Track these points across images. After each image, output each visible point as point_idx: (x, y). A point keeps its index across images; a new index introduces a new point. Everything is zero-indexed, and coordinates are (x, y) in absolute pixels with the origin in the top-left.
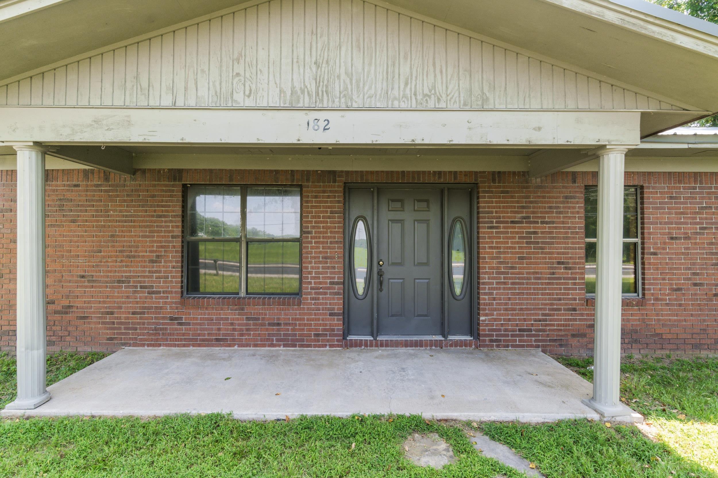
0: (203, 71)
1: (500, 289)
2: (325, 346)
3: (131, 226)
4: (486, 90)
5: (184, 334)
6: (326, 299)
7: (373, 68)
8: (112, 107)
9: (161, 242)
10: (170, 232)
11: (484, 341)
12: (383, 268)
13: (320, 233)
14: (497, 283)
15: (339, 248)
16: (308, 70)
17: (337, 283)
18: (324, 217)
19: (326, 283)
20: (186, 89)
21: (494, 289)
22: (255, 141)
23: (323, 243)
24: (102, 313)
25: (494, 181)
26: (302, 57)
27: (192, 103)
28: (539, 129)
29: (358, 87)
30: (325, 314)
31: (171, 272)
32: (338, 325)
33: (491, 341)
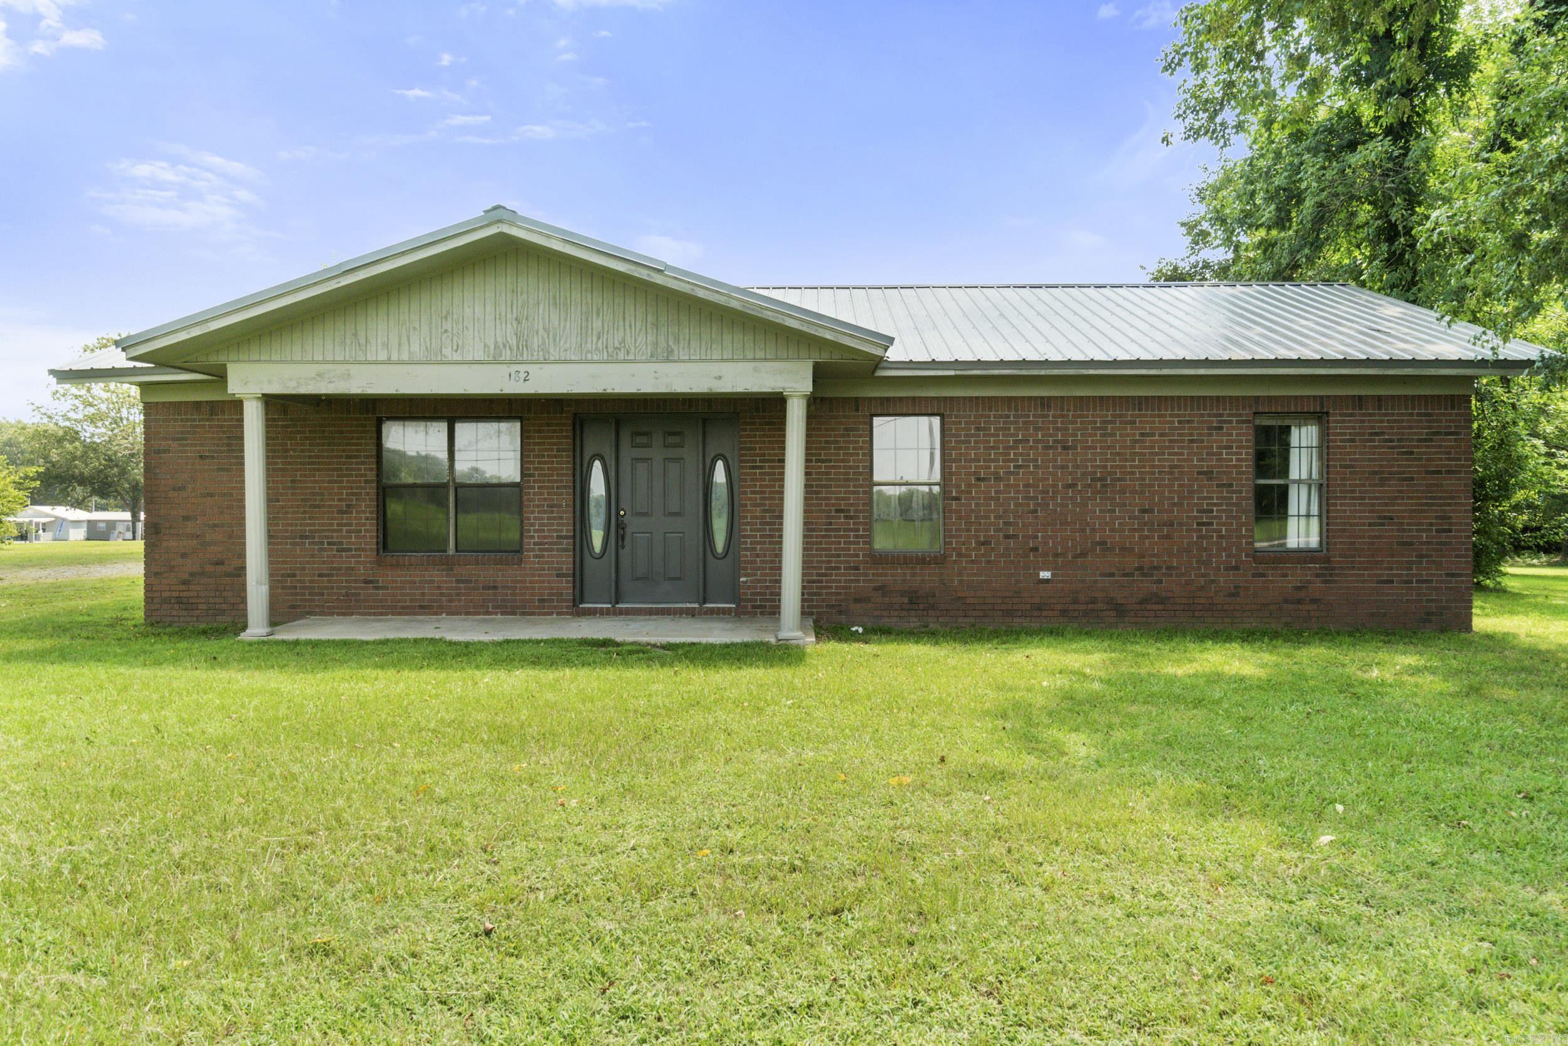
0: (414, 328)
1: (764, 543)
2: (551, 614)
3: (315, 470)
4: (671, 343)
5: (381, 601)
6: (552, 556)
7: (568, 324)
8: (334, 362)
9: (351, 488)
10: (362, 476)
11: (746, 607)
12: (626, 520)
13: (545, 475)
14: (761, 536)
15: (567, 494)
16: (509, 326)
17: (566, 537)
18: (549, 456)
19: (552, 537)
20: (400, 345)
21: (758, 543)
22: (463, 392)
23: (548, 488)
24: (283, 575)
25: (757, 410)
26: (503, 314)
27: (405, 357)
28: (720, 378)
29: (555, 340)
30: (550, 575)
31: (365, 525)
32: (568, 588)
33: (754, 607)
